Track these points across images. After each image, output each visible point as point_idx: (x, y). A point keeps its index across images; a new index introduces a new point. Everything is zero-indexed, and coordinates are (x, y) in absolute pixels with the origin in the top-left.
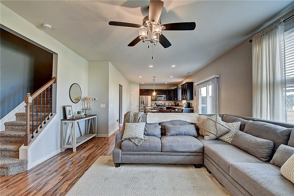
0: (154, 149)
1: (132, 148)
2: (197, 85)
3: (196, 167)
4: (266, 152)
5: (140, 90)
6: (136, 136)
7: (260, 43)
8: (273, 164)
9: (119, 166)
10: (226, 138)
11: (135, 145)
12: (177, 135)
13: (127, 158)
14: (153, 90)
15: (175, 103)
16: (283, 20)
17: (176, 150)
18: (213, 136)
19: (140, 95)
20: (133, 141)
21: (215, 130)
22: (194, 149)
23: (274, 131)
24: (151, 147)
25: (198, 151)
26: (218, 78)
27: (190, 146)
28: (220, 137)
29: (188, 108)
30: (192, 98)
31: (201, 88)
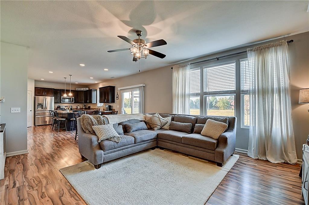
0: (130, 143)
1: (113, 147)
2: (120, 90)
3: (153, 150)
4: (190, 129)
5: (35, 87)
6: (114, 135)
7: (178, 71)
8: (195, 133)
9: (100, 167)
10: (166, 127)
11: (116, 143)
12: (136, 130)
13: (109, 156)
14: (70, 90)
15: (85, 106)
16: (190, 63)
17: (144, 140)
18: (159, 127)
19: (35, 95)
20: (113, 140)
21: (160, 123)
22: (153, 137)
23: (191, 119)
24: (128, 142)
25: (155, 137)
26: (144, 87)
27: (151, 135)
28: (163, 126)
29: (109, 111)
30: (113, 101)
31: (124, 93)
